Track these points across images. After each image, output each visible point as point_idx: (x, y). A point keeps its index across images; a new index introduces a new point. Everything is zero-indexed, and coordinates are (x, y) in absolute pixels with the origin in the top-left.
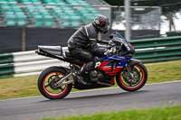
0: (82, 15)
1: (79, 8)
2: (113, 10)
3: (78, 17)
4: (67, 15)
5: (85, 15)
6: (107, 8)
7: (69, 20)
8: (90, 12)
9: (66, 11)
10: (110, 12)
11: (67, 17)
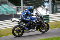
0: (7, 10)
1: (6, 8)
2: (17, 8)
3: (6, 11)
4: (2, 10)
5: (8, 10)
6: (15, 7)
7: (3, 12)
8: (10, 9)
9: (1, 9)
10: (16, 8)
11: (2, 11)
